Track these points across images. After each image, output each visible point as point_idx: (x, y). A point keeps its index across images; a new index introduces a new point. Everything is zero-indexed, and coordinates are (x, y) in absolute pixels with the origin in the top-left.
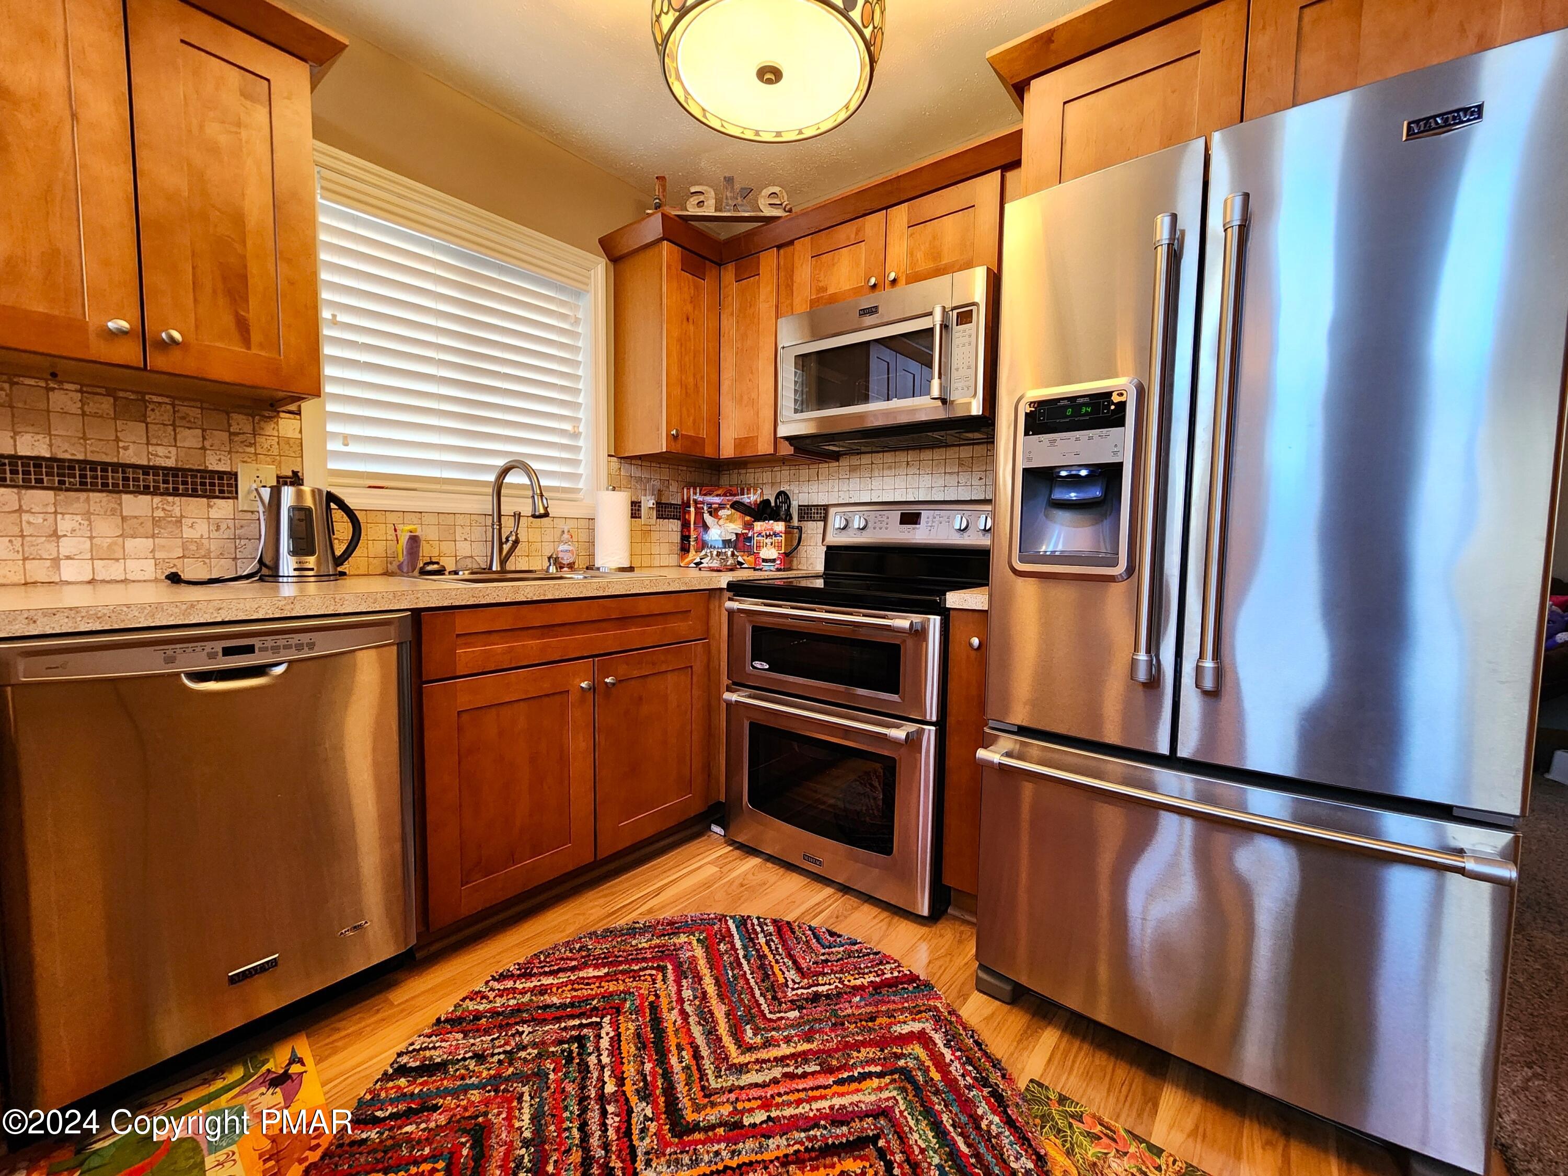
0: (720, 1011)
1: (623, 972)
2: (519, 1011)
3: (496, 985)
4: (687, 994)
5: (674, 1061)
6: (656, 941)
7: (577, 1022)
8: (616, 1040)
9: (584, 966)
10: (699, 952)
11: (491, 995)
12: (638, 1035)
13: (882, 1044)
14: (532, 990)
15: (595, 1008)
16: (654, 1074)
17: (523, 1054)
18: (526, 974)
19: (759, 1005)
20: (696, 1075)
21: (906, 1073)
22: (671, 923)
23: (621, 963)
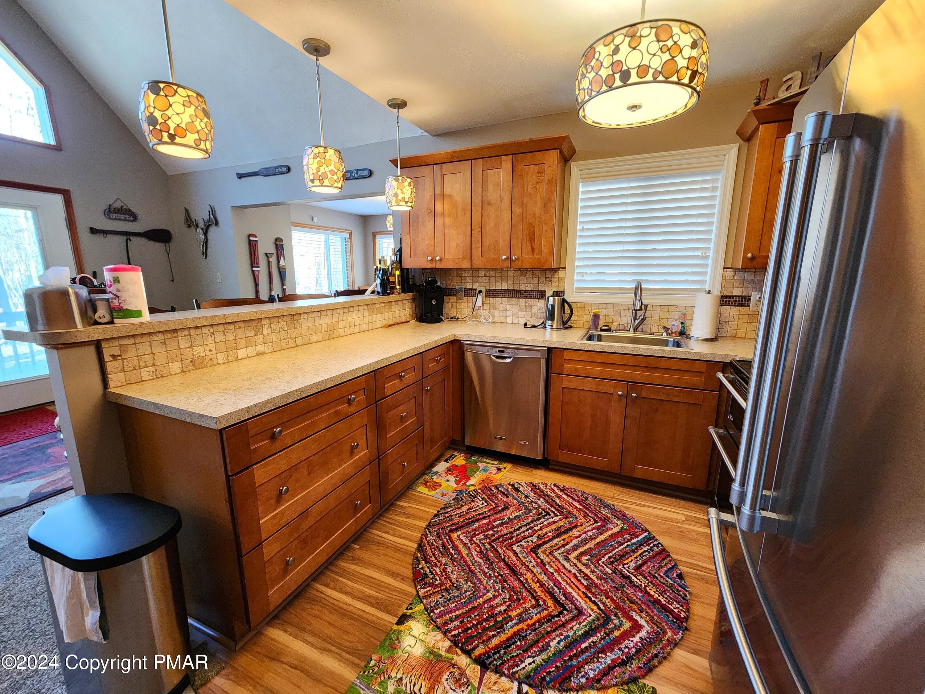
0: (591, 545)
1: (584, 512)
2: (548, 496)
3: (552, 487)
4: (590, 533)
5: (557, 540)
6: (609, 515)
7: (554, 510)
8: (554, 522)
9: (578, 502)
10: (616, 530)
11: (548, 487)
12: (560, 527)
13: (617, 607)
14: (557, 494)
15: (563, 512)
16: (549, 536)
17: (534, 504)
18: (562, 491)
19: (603, 557)
20: (556, 548)
21: (608, 620)
22: (624, 515)
23: (589, 510)
